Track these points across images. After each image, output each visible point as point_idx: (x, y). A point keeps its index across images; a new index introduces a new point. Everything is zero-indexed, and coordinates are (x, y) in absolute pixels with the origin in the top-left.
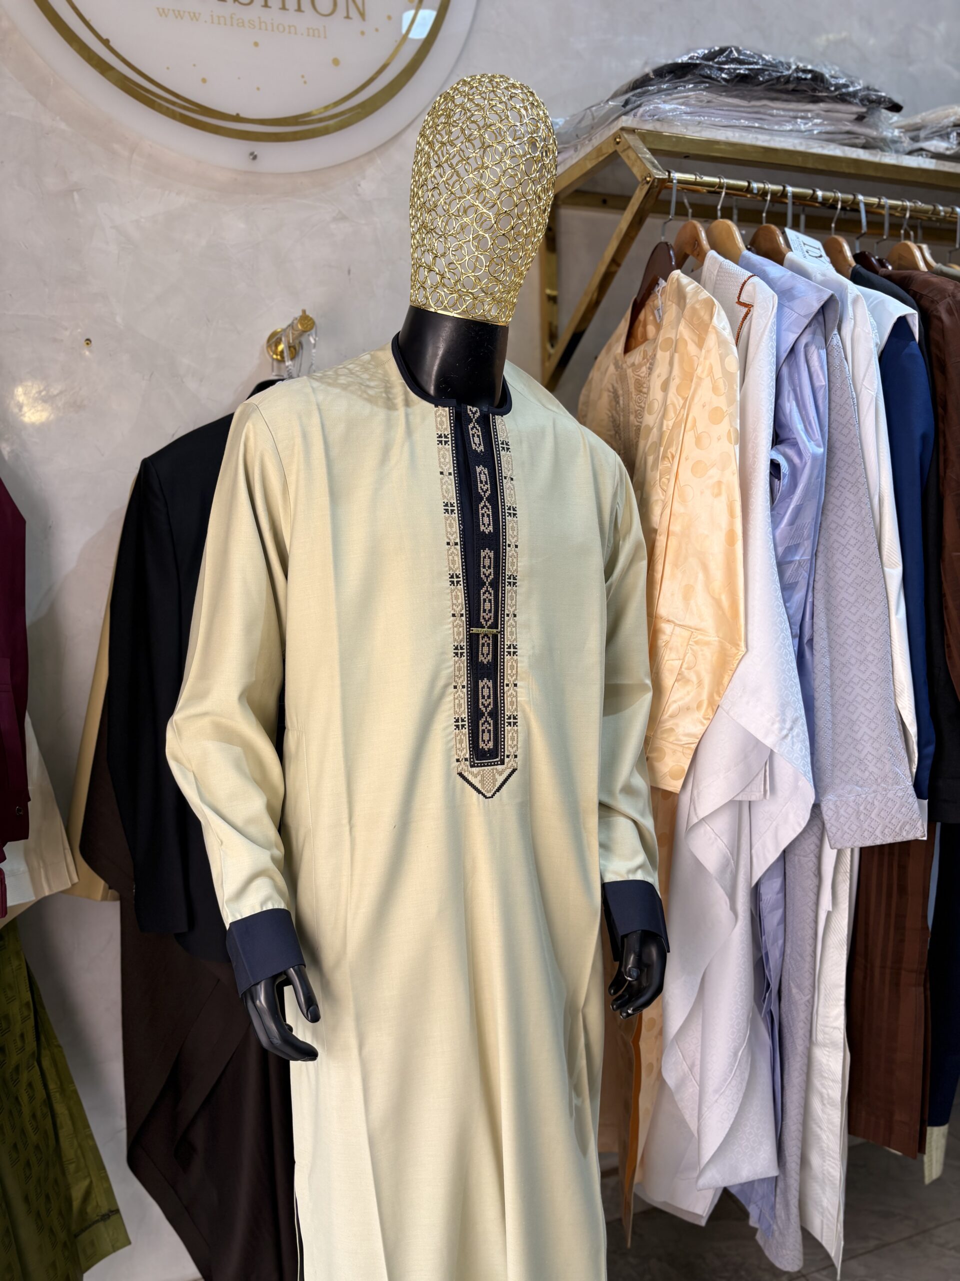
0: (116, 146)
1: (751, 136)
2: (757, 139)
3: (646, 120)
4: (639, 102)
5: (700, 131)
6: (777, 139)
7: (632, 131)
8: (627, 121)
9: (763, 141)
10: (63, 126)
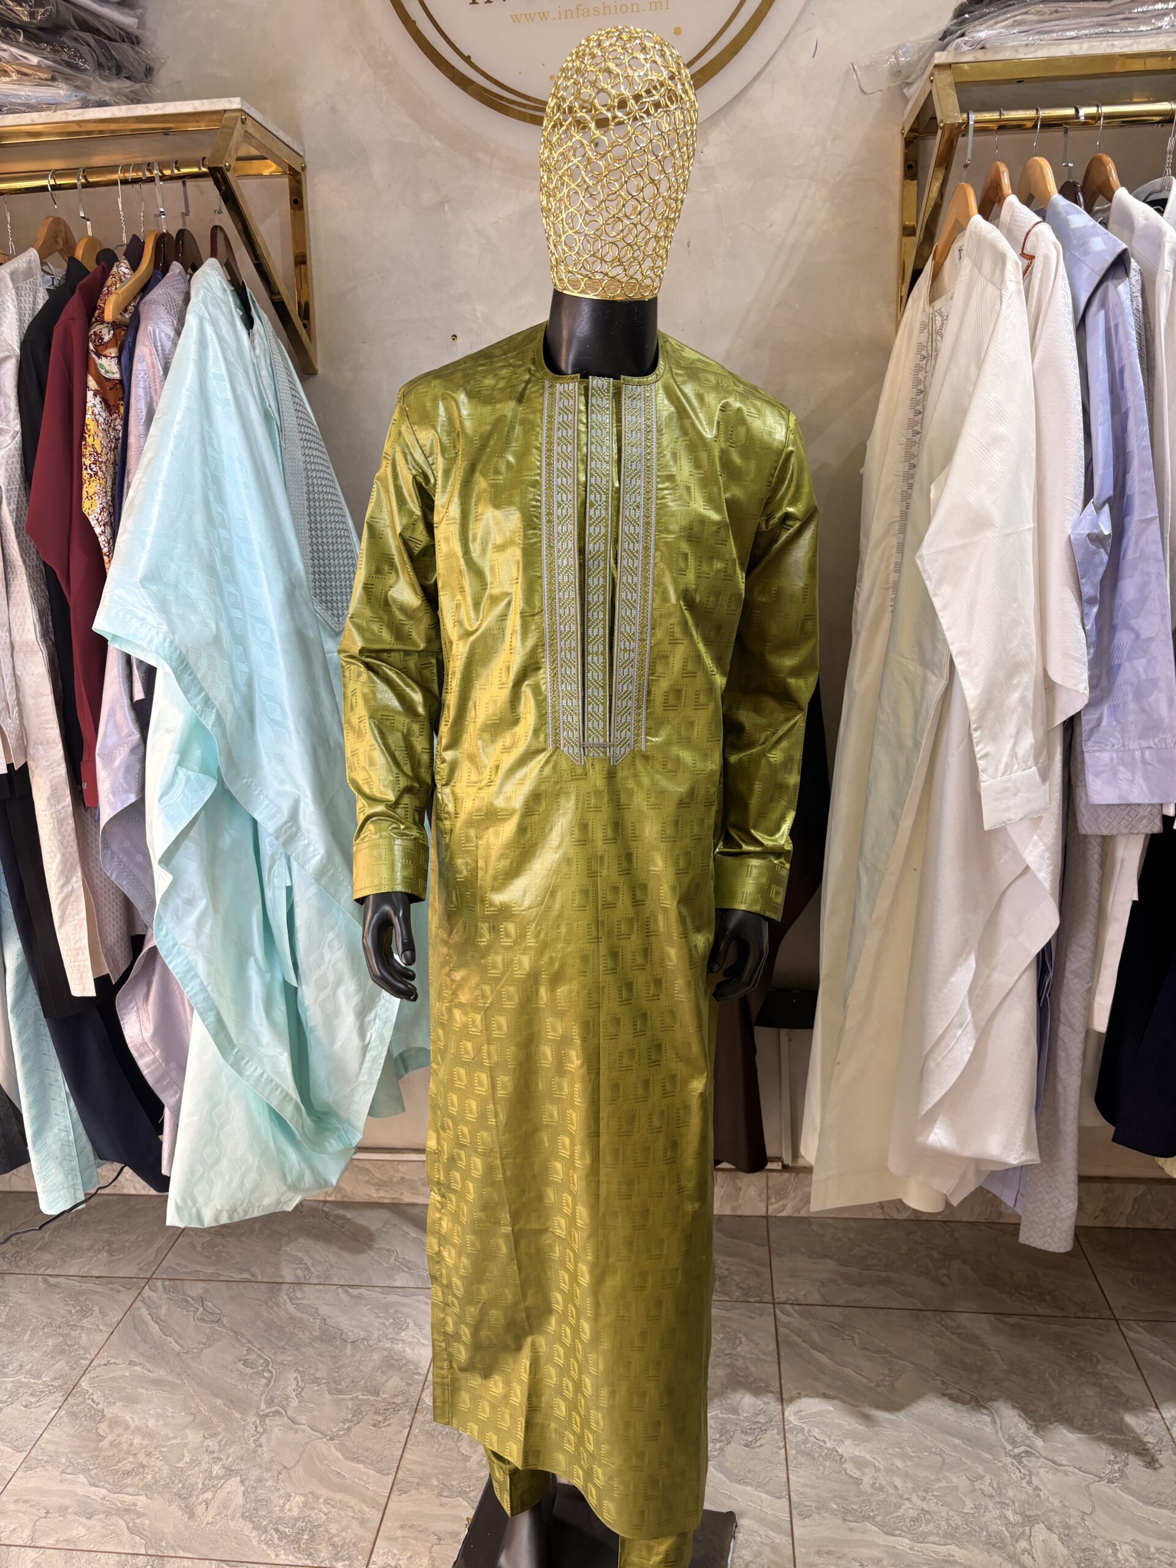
0: (480, 155)
1: (1105, 43)
2: (1113, 45)
3: (964, 52)
4: (959, 33)
5: (1035, 51)
6: (1143, 40)
7: (949, 66)
8: (940, 58)
9: (1122, 48)
10: (437, 143)
